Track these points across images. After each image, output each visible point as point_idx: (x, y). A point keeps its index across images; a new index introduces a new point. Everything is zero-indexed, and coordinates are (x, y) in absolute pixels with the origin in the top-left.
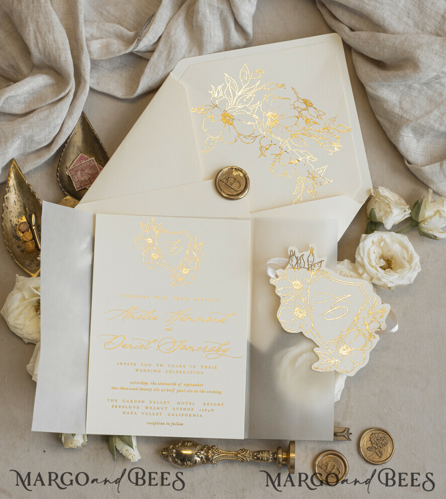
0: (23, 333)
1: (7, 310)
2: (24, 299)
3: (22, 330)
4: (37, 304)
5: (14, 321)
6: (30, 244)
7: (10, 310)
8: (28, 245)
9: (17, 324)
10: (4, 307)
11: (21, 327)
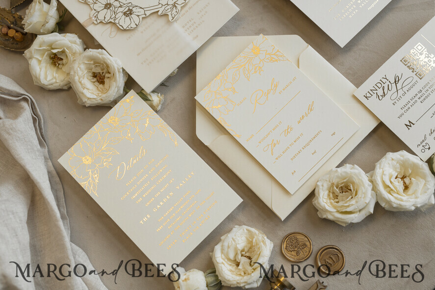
0: (58, 84)
1: (36, 77)
2: (40, 61)
3: (56, 82)
4: (51, 61)
5: (46, 80)
6: (17, 34)
7: (38, 77)
8: (16, 36)
9: (49, 81)
10: (34, 78)
11: (54, 81)
